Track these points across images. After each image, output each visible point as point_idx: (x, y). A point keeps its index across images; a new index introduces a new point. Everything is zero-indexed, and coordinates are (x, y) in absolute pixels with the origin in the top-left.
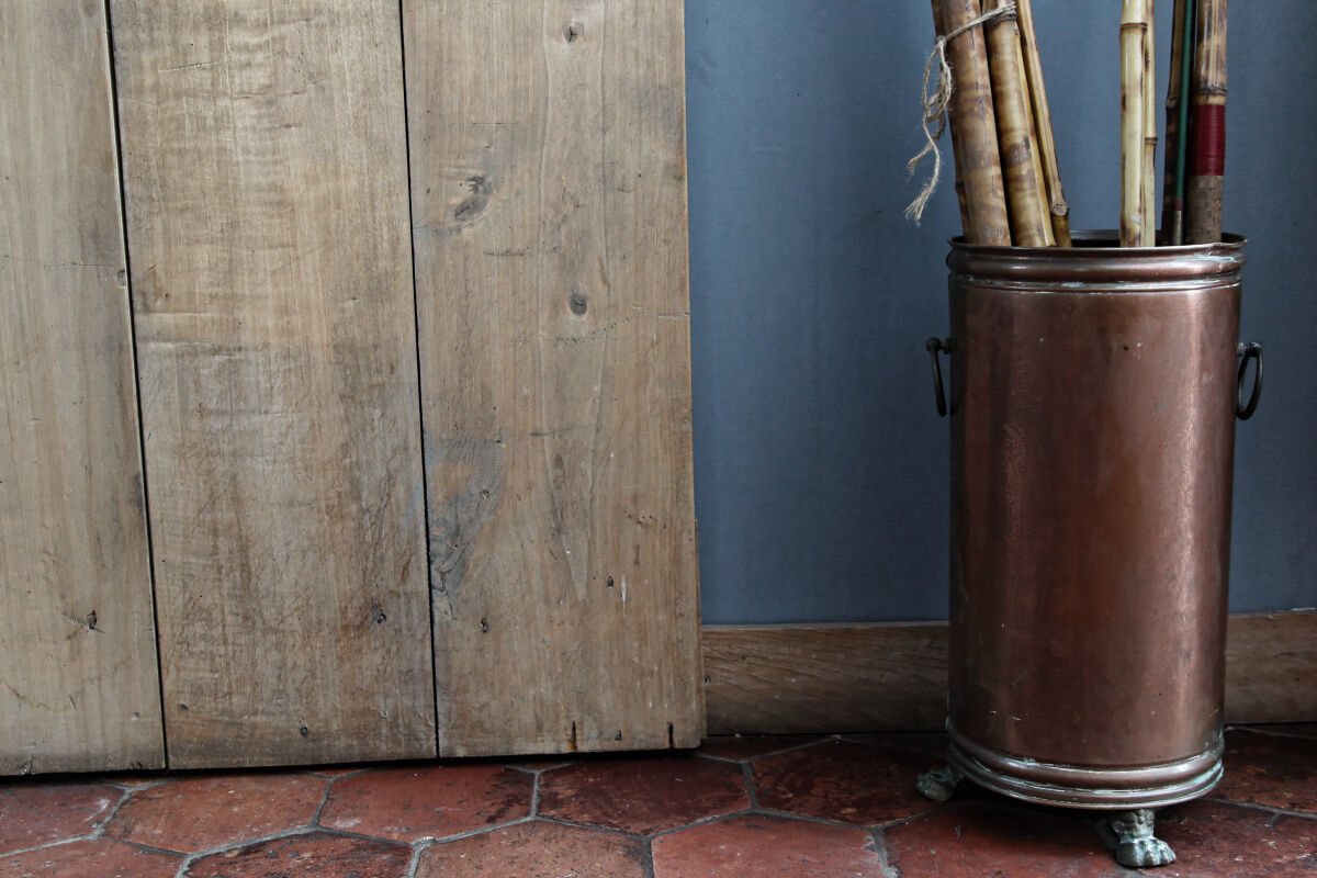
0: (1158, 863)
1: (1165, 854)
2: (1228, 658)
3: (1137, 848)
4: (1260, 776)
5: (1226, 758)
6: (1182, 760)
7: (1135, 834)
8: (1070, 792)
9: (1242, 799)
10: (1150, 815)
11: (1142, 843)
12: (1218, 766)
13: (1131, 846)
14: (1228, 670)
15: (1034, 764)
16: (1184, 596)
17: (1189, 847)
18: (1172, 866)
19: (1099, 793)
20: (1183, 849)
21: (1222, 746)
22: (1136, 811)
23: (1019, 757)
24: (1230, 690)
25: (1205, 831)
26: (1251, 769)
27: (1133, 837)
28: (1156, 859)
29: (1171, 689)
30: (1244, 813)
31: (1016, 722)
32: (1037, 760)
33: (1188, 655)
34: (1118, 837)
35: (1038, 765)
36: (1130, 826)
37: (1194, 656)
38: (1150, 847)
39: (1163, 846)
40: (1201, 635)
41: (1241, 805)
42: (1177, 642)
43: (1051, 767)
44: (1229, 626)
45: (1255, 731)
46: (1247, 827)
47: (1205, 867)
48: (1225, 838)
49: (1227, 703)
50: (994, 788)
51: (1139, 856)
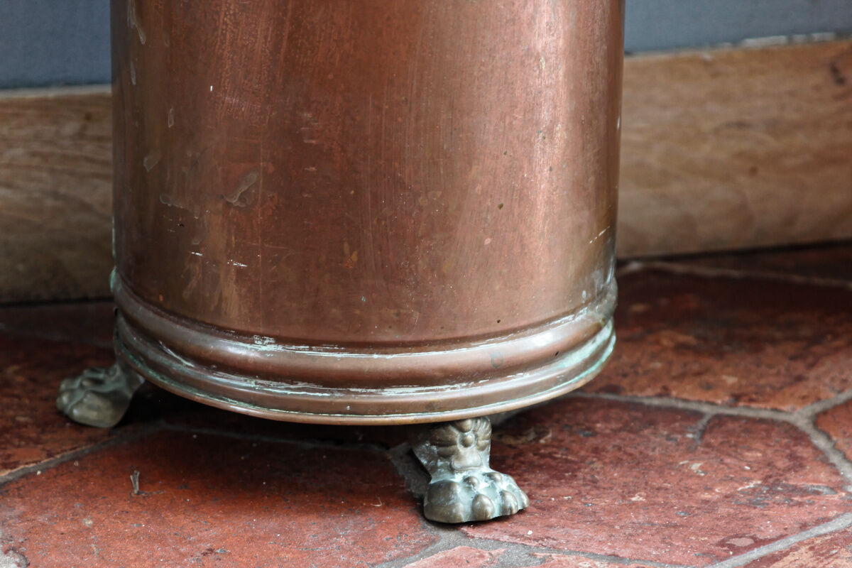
0: (497, 514)
1: (509, 497)
2: (624, 136)
3: (459, 491)
4: (681, 348)
5: (620, 318)
6: (540, 325)
7: (456, 465)
8: (338, 396)
9: (649, 392)
10: (484, 429)
11: (467, 480)
12: (606, 332)
13: (449, 486)
14: (626, 158)
15: (272, 348)
16: (544, 19)
17: (556, 482)
18: (522, 517)
19: (392, 394)
20: (541, 486)
21: (612, 296)
22: (457, 423)
23: (244, 336)
24: (628, 194)
25: (583, 453)
26: (667, 338)
27: (452, 470)
28: (493, 510)
29: (522, 196)
30: (650, 417)
31: (239, 270)
32: (279, 340)
33: (550, 131)
34: (425, 473)
35: (280, 348)
36: (447, 452)
37: (561, 133)
38: (482, 486)
39: (505, 482)
40: (575, 93)
41: (647, 402)
42: (532, 109)
43: (304, 351)
44: (627, 76)
45: (679, 268)
46: (656, 442)
47: (579, 515)
48: (618, 462)
49: (623, 217)
50: (200, 396)
51: (462, 505)
